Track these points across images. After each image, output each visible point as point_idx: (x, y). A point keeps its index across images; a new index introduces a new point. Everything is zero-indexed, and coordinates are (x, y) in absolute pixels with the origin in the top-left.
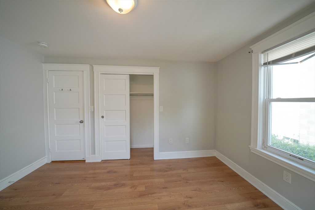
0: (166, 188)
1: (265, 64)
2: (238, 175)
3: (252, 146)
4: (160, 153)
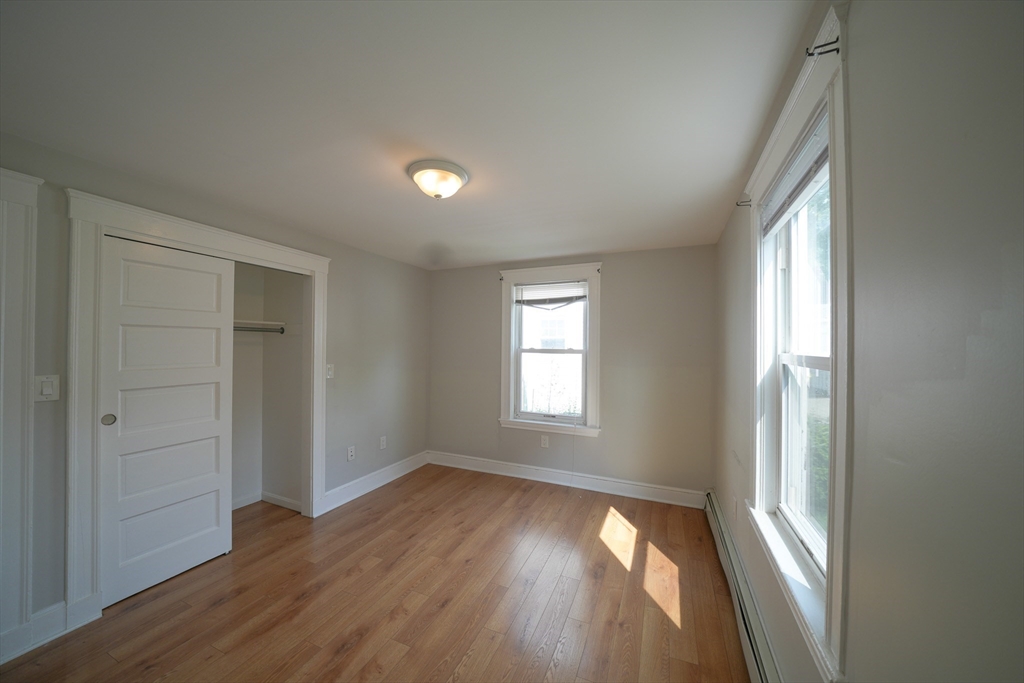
0: (413, 536)
1: (518, 302)
2: (483, 473)
3: (502, 419)
4: (327, 493)
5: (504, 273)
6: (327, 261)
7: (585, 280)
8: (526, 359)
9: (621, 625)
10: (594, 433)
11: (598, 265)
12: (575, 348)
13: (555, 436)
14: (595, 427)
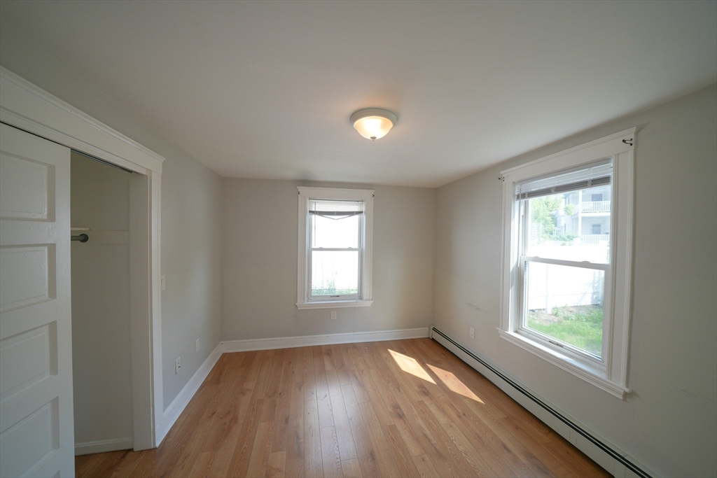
5: (301, 189)
6: (162, 159)
7: (362, 201)
8: (315, 255)
9: (464, 415)
10: (369, 304)
11: (372, 192)
12: (353, 247)
13: (340, 310)
14: (369, 300)
